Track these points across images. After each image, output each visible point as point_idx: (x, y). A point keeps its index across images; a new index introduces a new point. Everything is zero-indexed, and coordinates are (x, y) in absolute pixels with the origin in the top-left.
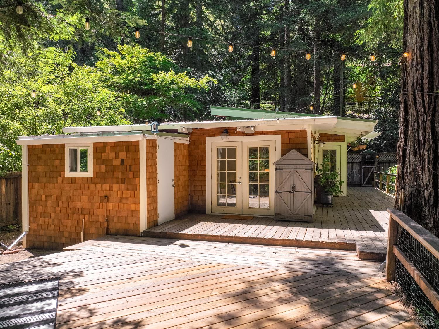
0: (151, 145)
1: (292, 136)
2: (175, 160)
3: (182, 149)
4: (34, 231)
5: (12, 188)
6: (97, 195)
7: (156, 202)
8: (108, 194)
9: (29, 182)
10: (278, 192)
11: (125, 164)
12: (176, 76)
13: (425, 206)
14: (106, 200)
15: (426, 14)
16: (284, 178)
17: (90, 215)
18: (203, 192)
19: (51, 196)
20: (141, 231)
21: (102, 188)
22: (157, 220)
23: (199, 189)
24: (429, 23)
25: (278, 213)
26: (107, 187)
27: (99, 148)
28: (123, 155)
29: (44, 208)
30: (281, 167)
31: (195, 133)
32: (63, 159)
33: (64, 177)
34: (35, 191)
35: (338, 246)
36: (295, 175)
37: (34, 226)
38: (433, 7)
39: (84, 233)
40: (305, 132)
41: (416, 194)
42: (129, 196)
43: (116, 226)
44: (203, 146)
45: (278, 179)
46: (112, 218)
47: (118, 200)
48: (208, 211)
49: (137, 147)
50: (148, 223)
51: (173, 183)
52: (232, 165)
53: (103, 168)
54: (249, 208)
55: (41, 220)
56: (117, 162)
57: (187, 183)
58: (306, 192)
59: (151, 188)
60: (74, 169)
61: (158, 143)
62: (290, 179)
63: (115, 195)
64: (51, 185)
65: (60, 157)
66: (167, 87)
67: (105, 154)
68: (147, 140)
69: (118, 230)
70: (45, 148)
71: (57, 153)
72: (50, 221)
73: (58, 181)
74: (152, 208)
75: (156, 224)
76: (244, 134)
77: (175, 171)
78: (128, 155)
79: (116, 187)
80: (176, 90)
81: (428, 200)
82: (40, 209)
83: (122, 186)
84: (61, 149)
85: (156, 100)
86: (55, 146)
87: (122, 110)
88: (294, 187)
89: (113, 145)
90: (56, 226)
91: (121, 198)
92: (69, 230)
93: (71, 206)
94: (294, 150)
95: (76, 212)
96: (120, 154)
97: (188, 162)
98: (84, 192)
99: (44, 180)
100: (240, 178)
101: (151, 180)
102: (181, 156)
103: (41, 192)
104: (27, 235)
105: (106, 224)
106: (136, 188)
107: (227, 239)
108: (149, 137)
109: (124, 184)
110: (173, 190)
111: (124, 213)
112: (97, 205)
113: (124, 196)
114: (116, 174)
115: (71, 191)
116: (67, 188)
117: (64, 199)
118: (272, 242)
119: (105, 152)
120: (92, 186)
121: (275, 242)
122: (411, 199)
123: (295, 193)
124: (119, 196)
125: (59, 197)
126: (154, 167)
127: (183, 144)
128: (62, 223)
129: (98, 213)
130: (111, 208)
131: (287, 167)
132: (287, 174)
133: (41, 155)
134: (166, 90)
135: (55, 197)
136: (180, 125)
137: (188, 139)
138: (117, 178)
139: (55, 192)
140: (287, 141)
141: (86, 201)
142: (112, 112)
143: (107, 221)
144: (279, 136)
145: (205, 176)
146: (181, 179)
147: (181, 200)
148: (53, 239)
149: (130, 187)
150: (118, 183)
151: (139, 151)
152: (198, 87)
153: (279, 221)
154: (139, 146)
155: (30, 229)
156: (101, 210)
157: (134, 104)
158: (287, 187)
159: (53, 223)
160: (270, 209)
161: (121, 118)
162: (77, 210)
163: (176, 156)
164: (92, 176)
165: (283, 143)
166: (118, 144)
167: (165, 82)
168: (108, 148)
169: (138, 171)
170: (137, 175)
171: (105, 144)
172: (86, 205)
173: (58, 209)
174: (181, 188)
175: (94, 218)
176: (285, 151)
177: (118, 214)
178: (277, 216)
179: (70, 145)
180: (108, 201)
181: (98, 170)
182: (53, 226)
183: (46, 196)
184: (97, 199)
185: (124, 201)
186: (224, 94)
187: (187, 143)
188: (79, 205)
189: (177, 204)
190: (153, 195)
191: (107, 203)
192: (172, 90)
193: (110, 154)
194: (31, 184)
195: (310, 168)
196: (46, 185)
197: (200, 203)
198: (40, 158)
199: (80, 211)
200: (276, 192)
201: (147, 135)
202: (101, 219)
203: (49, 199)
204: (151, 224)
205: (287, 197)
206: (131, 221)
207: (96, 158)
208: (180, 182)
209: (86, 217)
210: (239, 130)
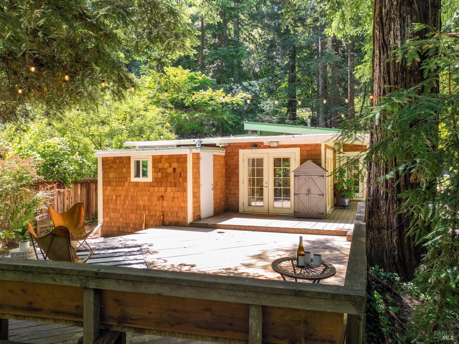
0: (195, 157)
1: (309, 148)
2: (214, 169)
3: (220, 159)
4: (107, 223)
5: (84, 191)
6: (155, 195)
7: (199, 201)
8: (163, 195)
9: (103, 185)
10: (297, 194)
11: (177, 171)
12: (214, 93)
13: (381, 200)
14: (162, 199)
15: (382, 71)
16: (301, 183)
17: (149, 211)
18: (236, 195)
19: (120, 196)
20: (189, 223)
21: (158, 189)
22: (200, 215)
23: (233, 192)
24: (384, 77)
25: (296, 211)
26: (163, 189)
27: (157, 160)
28: (175, 165)
29: (114, 205)
30: (299, 174)
31: (230, 146)
32: (129, 168)
33: (130, 182)
34: (107, 193)
35: (335, 233)
36: (310, 181)
37: (107, 219)
38: (385, 67)
39: (145, 224)
40: (319, 145)
41: (376, 192)
42: (179, 196)
43: (169, 219)
44: (236, 157)
45: (296, 183)
46: (166, 213)
47: (171, 199)
48: (241, 210)
49: (185, 159)
50: (194, 217)
51: (212, 187)
52: (260, 173)
53: (160, 175)
54: (274, 207)
55: (112, 215)
56: (170, 170)
57: (224, 187)
58: (319, 195)
59: (196, 190)
60: (137, 175)
61: (201, 155)
62: (306, 184)
63: (169, 195)
64: (120, 188)
65: (126, 166)
66: (206, 103)
67: (161, 164)
68: (193, 153)
69: (171, 222)
70: (115, 160)
71: (125, 163)
72: (119, 215)
73: (125, 185)
74: (196, 206)
75: (199, 218)
76: (269, 147)
77: (214, 178)
78: (179, 165)
79: (169, 189)
80: (215, 106)
81: (383, 196)
82: (111, 206)
83: (174, 189)
84: (127, 160)
85: (197, 115)
86: (123, 158)
87: (168, 124)
88: (309, 191)
89: (167, 157)
90: (123, 219)
91: (173, 198)
92: (133, 222)
93: (135, 204)
94: (309, 161)
95: (139, 209)
96: (173, 164)
97: (224, 170)
98: (145, 193)
99: (115, 184)
100: (266, 183)
101: (196, 184)
102: (219, 165)
103: (112, 193)
104: (102, 226)
105: (162, 217)
106: (185, 190)
107: (253, 228)
108: (195, 151)
109: (176, 187)
110: (212, 192)
111: (176, 209)
112: (155, 203)
113: (176, 196)
114: (169, 180)
115: (136, 192)
116: (132, 190)
117: (130, 198)
118: (286, 230)
119: (161, 162)
120: (151, 189)
121: (289, 231)
122: (373, 195)
123: (310, 195)
124: (172, 196)
125: (126, 197)
126: (198, 174)
127: (220, 156)
128: (129, 217)
129: (156, 209)
130: (166, 205)
131: (303, 174)
132: (303, 180)
133: (112, 165)
134: (205, 106)
135: (123, 197)
136: (218, 140)
137: (225, 151)
138: (170, 182)
139: (123, 193)
140: (305, 153)
141: (147, 200)
142: (159, 127)
143: (162, 215)
144: (299, 149)
145: (238, 182)
146: (219, 184)
147: (218, 201)
148: (121, 229)
149: (180, 189)
150: (171, 186)
151: (186, 162)
152: (234, 102)
153: (297, 217)
154: (186, 158)
155: (104, 221)
156: (158, 207)
157: (178, 119)
158: (304, 190)
159: (121, 217)
160: (291, 208)
161: (168, 132)
162: (140, 207)
163: (214, 165)
164: (151, 181)
165: (301, 155)
166: (171, 157)
167: (205, 99)
168: (163, 160)
169: (186, 177)
170: (185, 180)
171: (161, 157)
172: (147, 203)
173: (125, 206)
174: (219, 192)
175: (152, 213)
176: (303, 161)
177: (171, 210)
178: (296, 214)
179: (134, 158)
180: (163, 200)
181: (156, 177)
182: (122, 219)
183: (116, 196)
184: (155, 199)
185: (176, 200)
186: (260, 104)
187: (224, 154)
188: (141, 203)
189: (215, 203)
190: (197, 196)
191: (163, 202)
192: (211, 105)
193: (165, 164)
194: (105, 187)
195: (322, 175)
196: (116, 187)
197: (234, 203)
198: (111, 167)
199: (142, 208)
200: (295, 194)
201: (193, 150)
202: (158, 214)
203: (118, 198)
204: (196, 218)
205: (304, 198)
206: (181, 215)
207: (154, 167)
208: (217, 187)
209: (147, 212)
210: (265, 144)
